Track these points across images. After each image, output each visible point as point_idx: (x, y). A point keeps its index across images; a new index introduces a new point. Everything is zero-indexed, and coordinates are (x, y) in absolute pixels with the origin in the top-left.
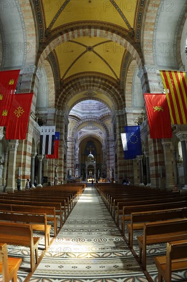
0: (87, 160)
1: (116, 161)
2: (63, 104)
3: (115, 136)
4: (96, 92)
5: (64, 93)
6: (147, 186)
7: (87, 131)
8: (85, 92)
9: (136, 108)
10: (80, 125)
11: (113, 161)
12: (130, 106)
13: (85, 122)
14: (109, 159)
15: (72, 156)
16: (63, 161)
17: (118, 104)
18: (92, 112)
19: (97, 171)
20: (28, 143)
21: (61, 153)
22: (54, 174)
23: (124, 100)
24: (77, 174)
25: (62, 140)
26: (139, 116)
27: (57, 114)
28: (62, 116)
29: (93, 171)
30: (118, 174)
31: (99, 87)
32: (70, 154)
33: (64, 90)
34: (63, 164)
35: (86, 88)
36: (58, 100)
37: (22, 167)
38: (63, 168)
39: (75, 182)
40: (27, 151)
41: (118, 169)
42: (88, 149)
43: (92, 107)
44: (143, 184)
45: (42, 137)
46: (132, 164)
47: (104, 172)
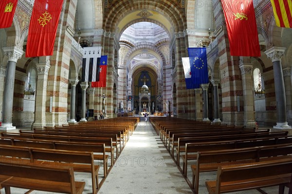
0: (141, 92)
1: (174, 92)
2: (112, 25)
3: (174, 63)
4: (151, 12)
5: (113, 12)
6: (214, 121)
7: (141, 60)
8: (139, 12)
9: (199, 30)
10: (133, 52)
11: (171, 92)
12: (192, 27)
13: (139, 49)
14: (165, 91)
15: (124, 86)
16: (112, 91)
17: (177, 25)
18: (147, 37)
19: (152, 104)
20: (62, 64)
21: (110, 81)
22: (101, 106)
23: (185, 21)
24: (130, 106)
25: (111, 66)
26: (202, 39)
27: (105, 36)
28: (111, 39)
29: (147, 103)
30: (178, 106)
31: (156, 6)
32: (122, 84)
33: (114, 9)
34: (112, 94)
35: (139, 6)
36: (107, 20)
37: (54, 97)
38: (112, 99)
39: (127, 115)
40: (62, 75)
41: (177, 101)
42: (141, 80)
43: (147, 32)
44: (208, 119)
45: (84, 60)
46: (194, 95)
47: (159, 105)
